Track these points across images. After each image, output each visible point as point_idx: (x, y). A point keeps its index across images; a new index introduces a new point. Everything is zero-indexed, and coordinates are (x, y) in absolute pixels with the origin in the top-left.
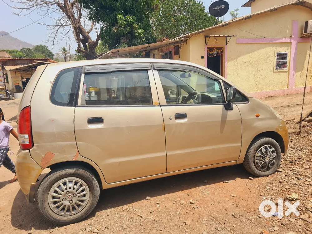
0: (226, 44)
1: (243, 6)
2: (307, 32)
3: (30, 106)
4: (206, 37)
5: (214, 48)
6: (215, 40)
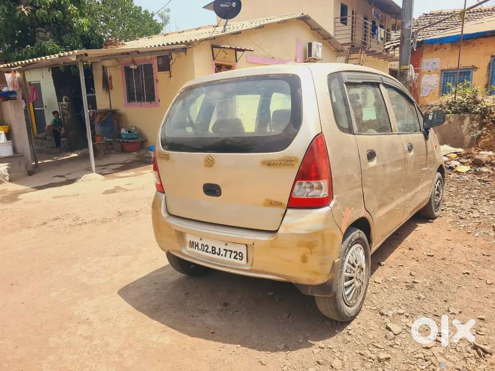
0: (236, 61)
1: (204, 7)
2: (311, 56)
3: (322, 133)
4: (213, 47)
5: (222, 65)
6: (225, 54)
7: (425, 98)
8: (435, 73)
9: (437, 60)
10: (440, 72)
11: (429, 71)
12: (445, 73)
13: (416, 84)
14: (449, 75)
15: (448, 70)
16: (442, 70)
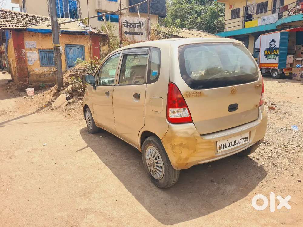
7: (31, 66)
8: (35, 51)
9: (34, 42)
10: (38, 50)
11: (31, 49)
12: (40, 51)
13: (24, 56)
14: (43, 52)
15: (42, 49)
16: (39, 49)
